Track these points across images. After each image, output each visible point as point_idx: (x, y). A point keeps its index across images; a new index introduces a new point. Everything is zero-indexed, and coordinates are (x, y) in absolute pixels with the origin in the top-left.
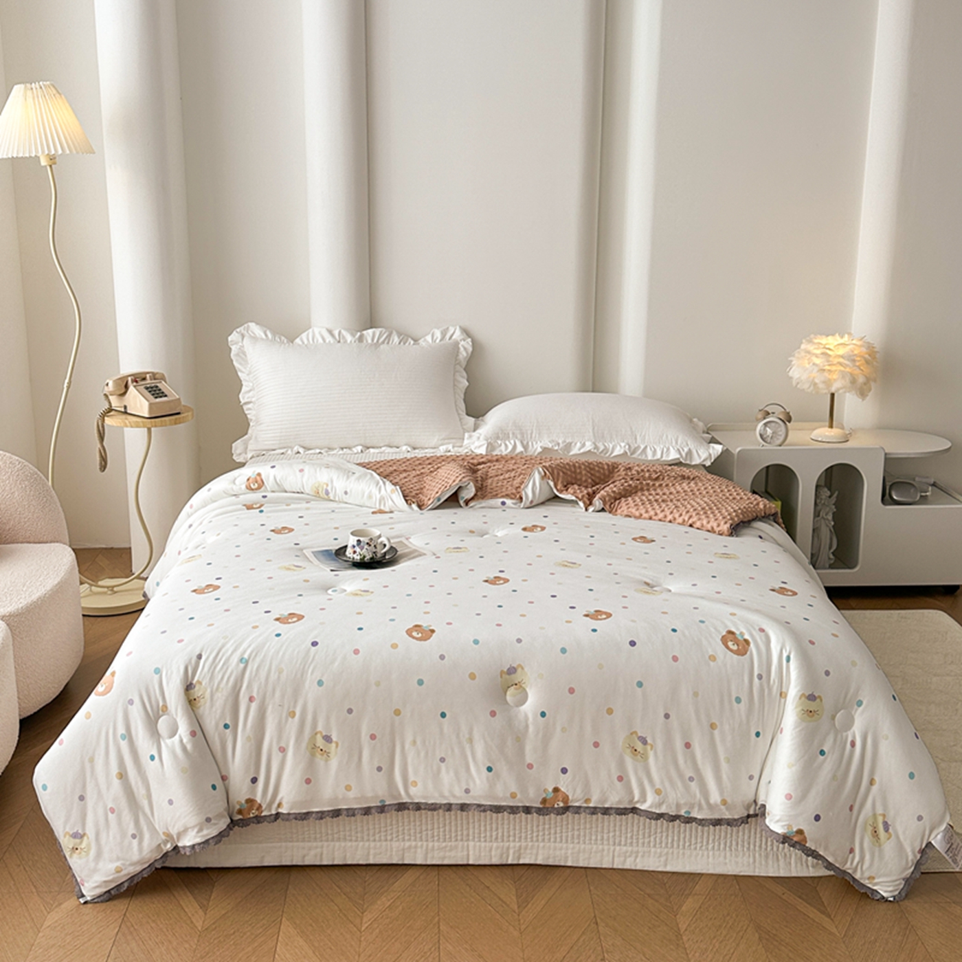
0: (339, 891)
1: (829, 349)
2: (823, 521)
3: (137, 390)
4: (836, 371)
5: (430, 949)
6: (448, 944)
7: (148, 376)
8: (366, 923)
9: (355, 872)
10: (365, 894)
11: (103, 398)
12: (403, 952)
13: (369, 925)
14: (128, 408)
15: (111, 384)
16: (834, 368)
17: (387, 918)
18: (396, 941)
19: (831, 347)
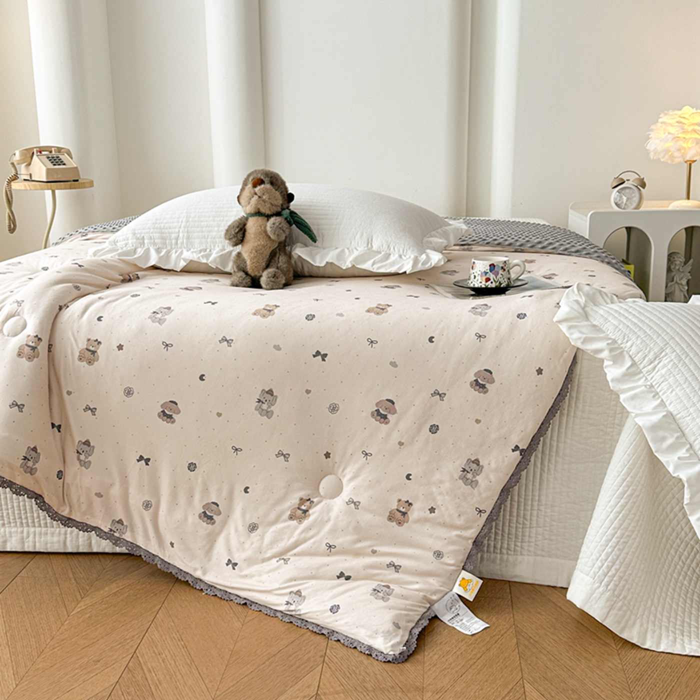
0: (71, 576)
1: (684, 118)
2: (676, 286)
3: (39, 159)
4: (690, 138)
5: (133, 636)
6: (156, 633)
7: (53, 149)
8: (81, 607)
9: (100, 560)
10: (97, 580)
11: (11, 166)
12: (102, 637)
13: (83, 610)
14: (33, 176)
15: (17, 152)
16: (688, 136)
17: (105, 604)
18: (101, 627)
19: (687, 116)
